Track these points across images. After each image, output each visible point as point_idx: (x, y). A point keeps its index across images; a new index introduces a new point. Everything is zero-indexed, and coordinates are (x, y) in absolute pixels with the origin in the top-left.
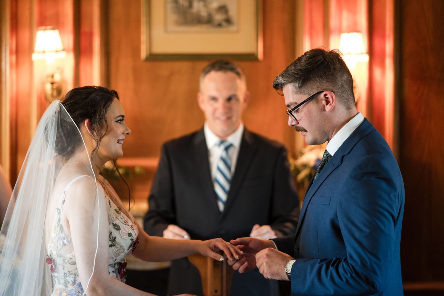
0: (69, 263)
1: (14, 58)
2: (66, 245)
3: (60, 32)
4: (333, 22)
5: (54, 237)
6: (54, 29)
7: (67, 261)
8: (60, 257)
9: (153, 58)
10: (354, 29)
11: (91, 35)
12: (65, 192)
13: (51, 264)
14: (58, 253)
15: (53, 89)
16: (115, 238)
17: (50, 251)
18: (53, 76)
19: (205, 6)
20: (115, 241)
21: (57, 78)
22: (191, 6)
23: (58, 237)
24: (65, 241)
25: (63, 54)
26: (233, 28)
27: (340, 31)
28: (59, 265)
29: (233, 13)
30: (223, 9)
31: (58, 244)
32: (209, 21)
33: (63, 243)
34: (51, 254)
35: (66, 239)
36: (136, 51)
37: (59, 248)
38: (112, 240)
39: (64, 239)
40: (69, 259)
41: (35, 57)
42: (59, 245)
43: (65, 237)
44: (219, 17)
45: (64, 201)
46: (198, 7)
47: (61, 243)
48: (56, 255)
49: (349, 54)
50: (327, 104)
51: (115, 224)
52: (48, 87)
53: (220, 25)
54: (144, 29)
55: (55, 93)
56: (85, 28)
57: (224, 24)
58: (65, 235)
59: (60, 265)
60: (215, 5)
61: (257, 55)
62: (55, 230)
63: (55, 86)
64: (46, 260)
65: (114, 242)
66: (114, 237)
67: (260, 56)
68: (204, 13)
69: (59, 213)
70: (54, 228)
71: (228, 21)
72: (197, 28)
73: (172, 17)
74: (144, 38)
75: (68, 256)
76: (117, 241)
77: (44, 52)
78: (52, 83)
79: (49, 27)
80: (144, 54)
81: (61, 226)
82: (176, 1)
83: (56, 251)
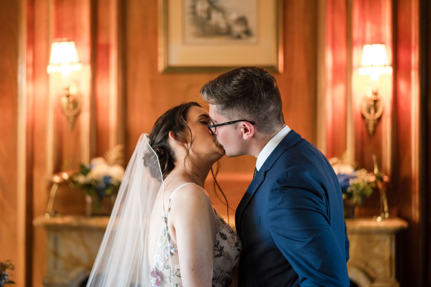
0: (177, 276)
1: (30, 71)
2: (173, 255)
3: (77, 45)
4: (356, 34)
5: (160, 247)
6: (69, 41)
8: (167, 269)
9: (171, 70)
10: (378, 40)
11: (107, 48)
12: (170, 200)
13: (157, 277)
14: (165, 264)
15: (69, 102)
16: (223, 247)
17: (156, 263)
18: (68, 89)
19: (224, 17)
20: (223, 250)
21: (73, 91)
22: (209, 17)
23: (165, 247)
24: (173, 251)
25: (79, 67)
26: (253, 40)
27: (363, 42)
28: (165, 278)
29: (252, 24)
30: (242, 20)
31: (165, 254)
32: (228, 33)
33: (171, 252)
34: (157, 267)
35: (174, 249)
36: (154, 62)
37: (166, 259)
38: (220, 249)
39: (172, 248)
40: (177, 270)
41: (50, 69)
42: (166, 256)
43: (172, 247)
44: (238, 29)
45: (170, 209)
46: (216, 18)
47: (169, 253)
48: (162, 267)
49: (372, 66)
50: (245, 132)
51: (222, 233)
52: (64, 100)
53: (239, 37)
54: (161, 41)
55: (71, 106)
56: (102, 40)
57: (243, 35)
58: (172, 244)
59: (167, 277)
60: (234, 16)
61: (278, 67)
62: (161, 239)
63: (71, 99)
64: (151, 273)
65: (222, 252)
66: (221, 247)
67: (281, 68)
68: (223, 25)
69: (166, 222)
70: (160, 238)
71: (248, 33)
72: (215, 40)
73: (190, 29)
74: (161, 50)
75: (175, 267)
76: (224, 251)
77: (59, 65)
78: (68, 96)
79: (65, 39)
80: (161, 66)
81: (169, 235)
82: (194, 13)
83: (163, 262)
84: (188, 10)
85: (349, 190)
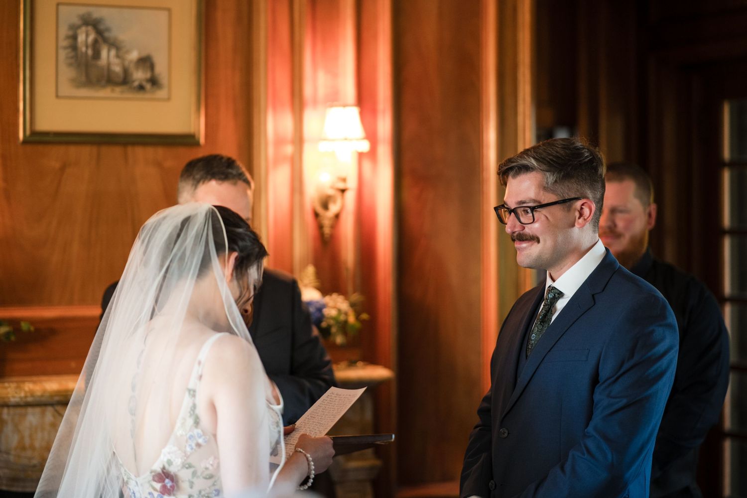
0: (203, 477)
2: (202, 446)
4: (308, 89)
5: (180, 436)
7: (199, 473)
8: (187, 469)
9: (35, 139)
12: (199, 362)
13: (165, 482)
14: (185, 461)
17: (165, 460)
19: (119, 56)
22: (97, 55)
23: (189, 435)
24: (201, 441)
26: (162, 93)
29: (161, 68)
30: (146, 61)
31: (188, 446)
32: (125, 81)
33: (197, 443)
34: (167, 467)
35: (202, 438)
37: (188, 454)
39: (200, 437)
42: (188, 449)
43: (202, 435)
44: (140, 75)
45: (201, 376)
46: (109, 57)
47: (193, 445)
48: (180, 466)
49: (346, 139)
50: (579, 218)
53: (141, 88)
57: (148, 86)
58: (202, 431)
59: (186, 481)
60: (134, 55)
61: (199, 137)
62: (183, 424)
67: (202, 140)
68: (118, 69)
69: (193, 396)
71: (154, 82)
72: (106, 92)
73: (68, 73)
75: (202, 465)
80: (22, 133)
81: (197, 417)
82: (74, 47)
83: (181, 459)
84: (64, 43)
85: (324, 325)
